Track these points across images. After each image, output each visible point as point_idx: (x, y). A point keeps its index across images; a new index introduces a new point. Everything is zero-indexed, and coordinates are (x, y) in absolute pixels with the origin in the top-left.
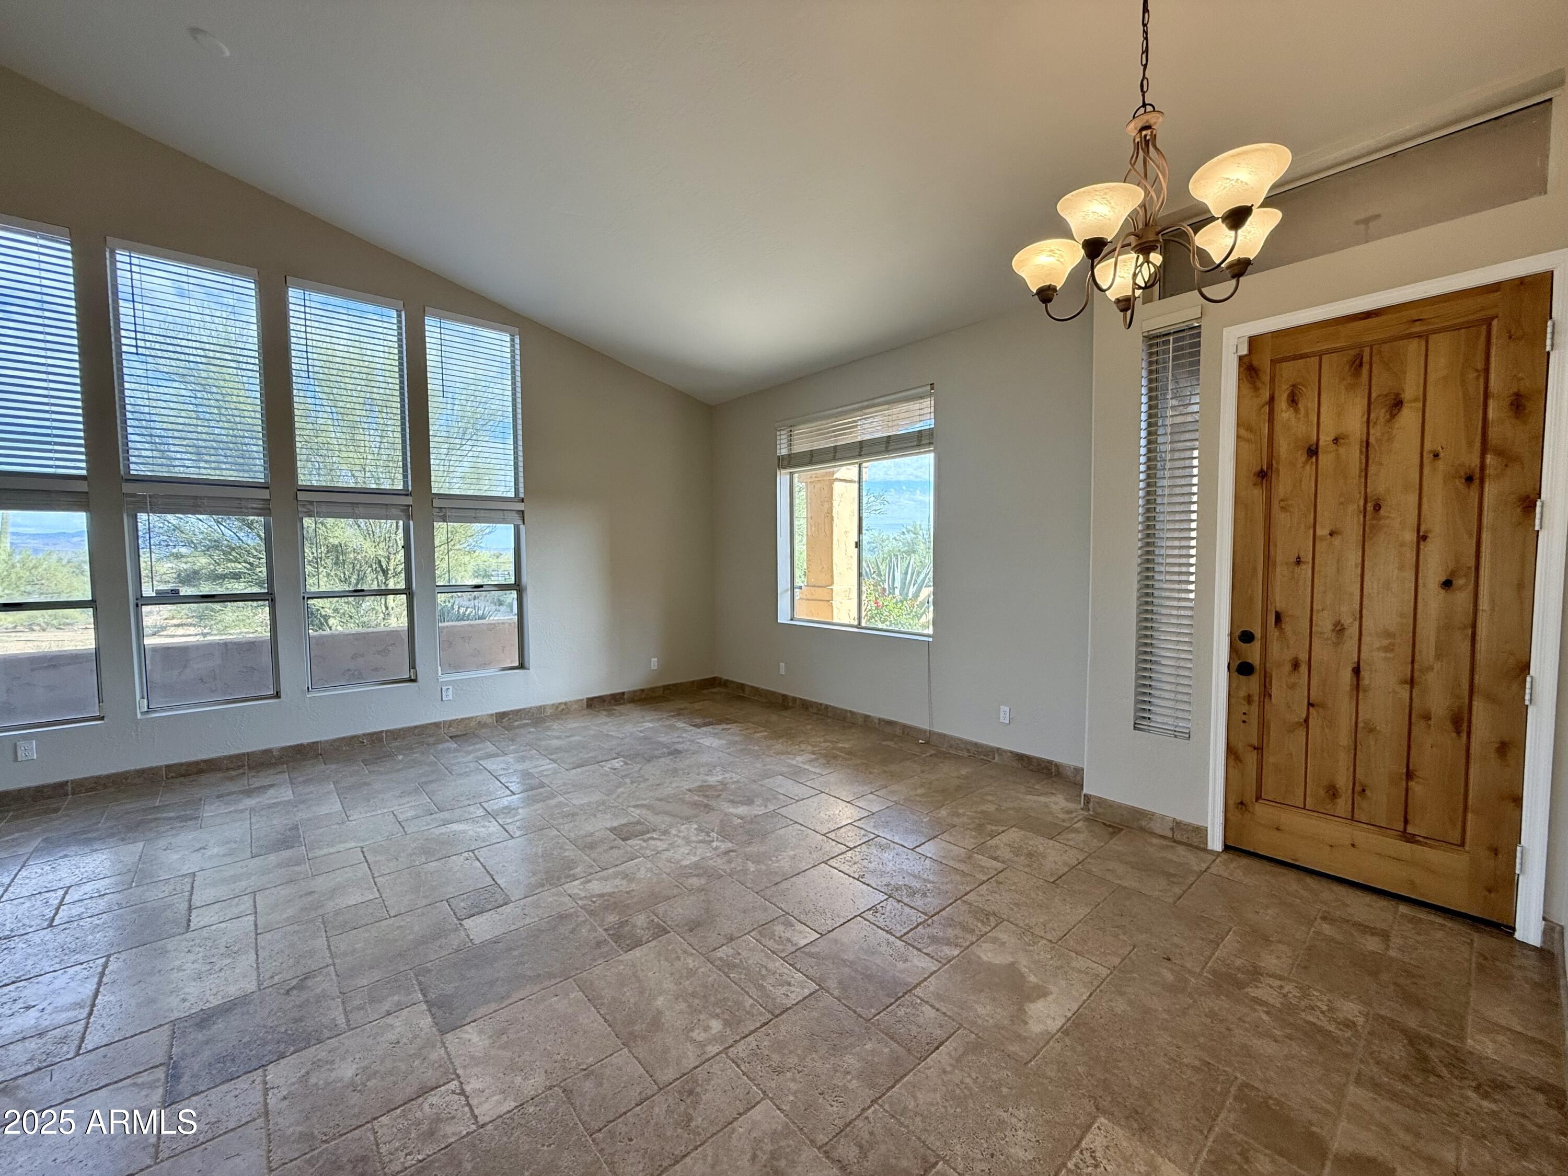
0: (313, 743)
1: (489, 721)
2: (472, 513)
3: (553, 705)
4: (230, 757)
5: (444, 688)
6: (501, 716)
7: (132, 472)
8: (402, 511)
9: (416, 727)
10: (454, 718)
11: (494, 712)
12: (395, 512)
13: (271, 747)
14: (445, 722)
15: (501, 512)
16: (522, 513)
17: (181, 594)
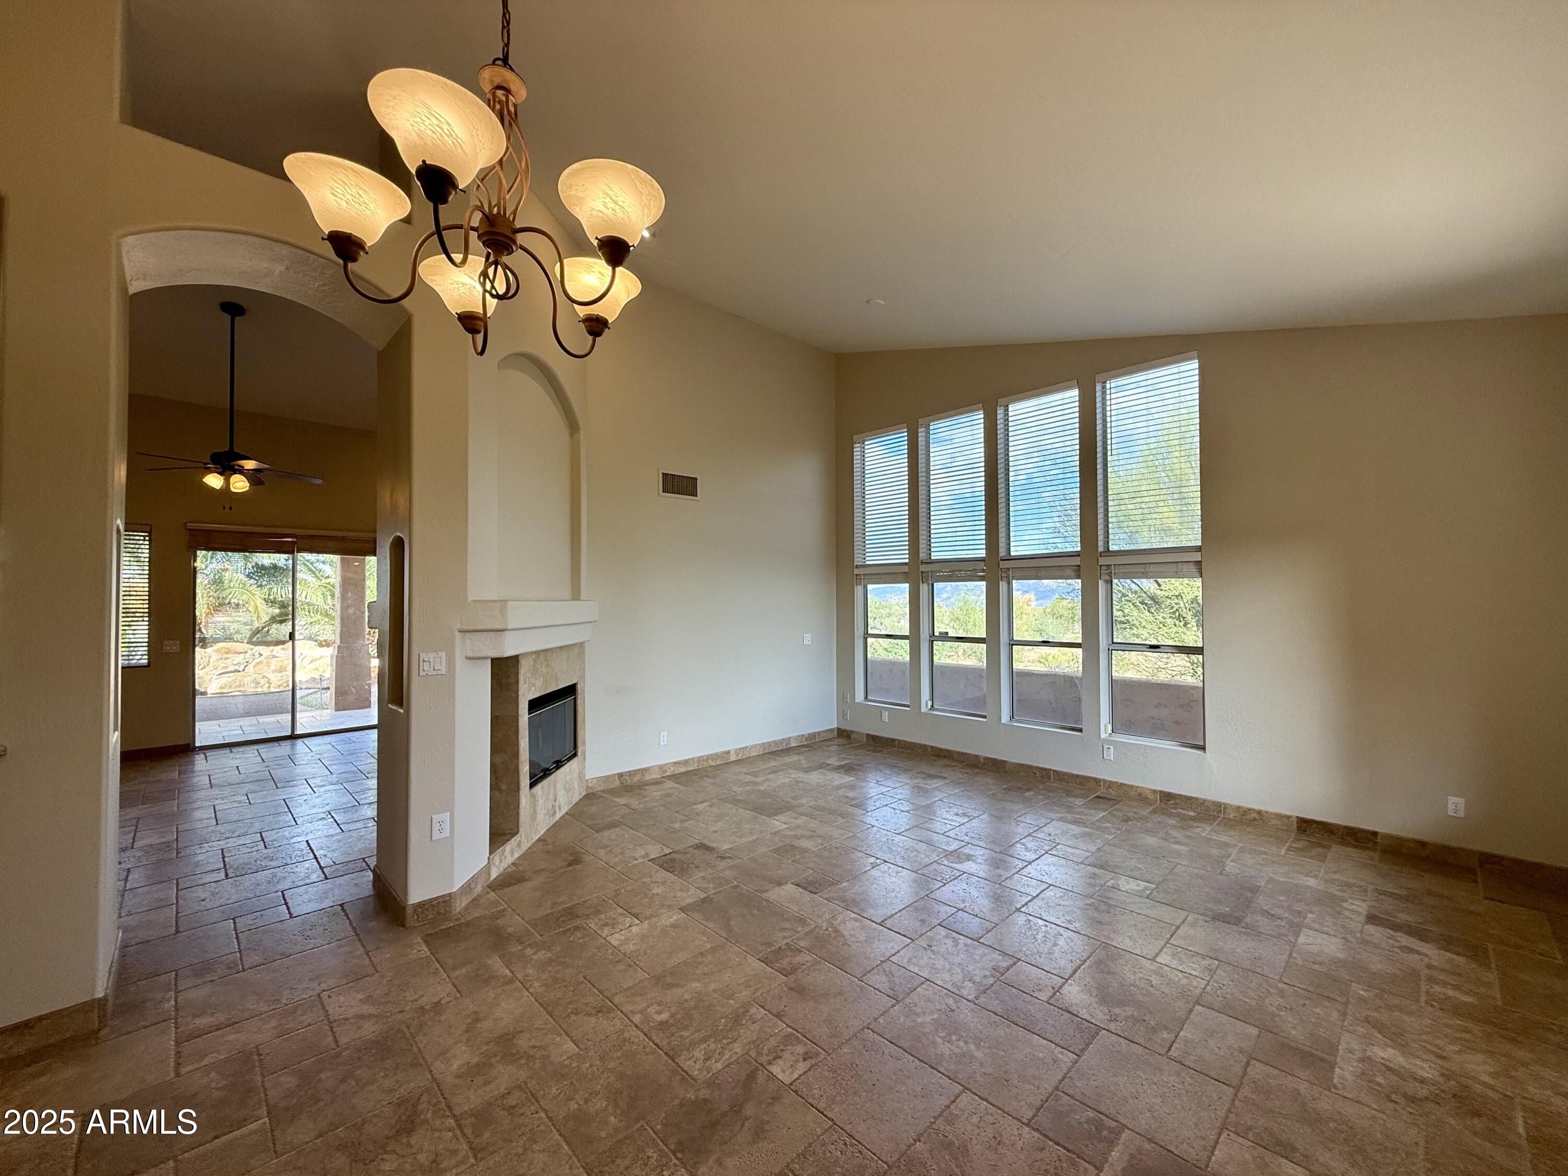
0: (1003, 761)
1: (1151, 797)
2: (1140, 569)
3: (1239, 807)
4: (959, 753)
5: (1106, 746)
6: (1167, 797)
7: (933, 558)
8: (1074, 571)
9: (1078, 776)
10: (1115, 780)
11: (1160, 788)
12: (1069, 572)
13: (980, 754)
14: (1105, 781)
15: (1174, 565)
16: (1198, 564)
17: (949, 635)
